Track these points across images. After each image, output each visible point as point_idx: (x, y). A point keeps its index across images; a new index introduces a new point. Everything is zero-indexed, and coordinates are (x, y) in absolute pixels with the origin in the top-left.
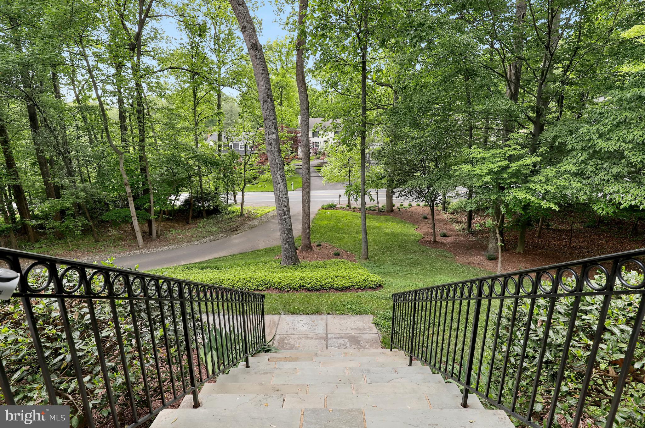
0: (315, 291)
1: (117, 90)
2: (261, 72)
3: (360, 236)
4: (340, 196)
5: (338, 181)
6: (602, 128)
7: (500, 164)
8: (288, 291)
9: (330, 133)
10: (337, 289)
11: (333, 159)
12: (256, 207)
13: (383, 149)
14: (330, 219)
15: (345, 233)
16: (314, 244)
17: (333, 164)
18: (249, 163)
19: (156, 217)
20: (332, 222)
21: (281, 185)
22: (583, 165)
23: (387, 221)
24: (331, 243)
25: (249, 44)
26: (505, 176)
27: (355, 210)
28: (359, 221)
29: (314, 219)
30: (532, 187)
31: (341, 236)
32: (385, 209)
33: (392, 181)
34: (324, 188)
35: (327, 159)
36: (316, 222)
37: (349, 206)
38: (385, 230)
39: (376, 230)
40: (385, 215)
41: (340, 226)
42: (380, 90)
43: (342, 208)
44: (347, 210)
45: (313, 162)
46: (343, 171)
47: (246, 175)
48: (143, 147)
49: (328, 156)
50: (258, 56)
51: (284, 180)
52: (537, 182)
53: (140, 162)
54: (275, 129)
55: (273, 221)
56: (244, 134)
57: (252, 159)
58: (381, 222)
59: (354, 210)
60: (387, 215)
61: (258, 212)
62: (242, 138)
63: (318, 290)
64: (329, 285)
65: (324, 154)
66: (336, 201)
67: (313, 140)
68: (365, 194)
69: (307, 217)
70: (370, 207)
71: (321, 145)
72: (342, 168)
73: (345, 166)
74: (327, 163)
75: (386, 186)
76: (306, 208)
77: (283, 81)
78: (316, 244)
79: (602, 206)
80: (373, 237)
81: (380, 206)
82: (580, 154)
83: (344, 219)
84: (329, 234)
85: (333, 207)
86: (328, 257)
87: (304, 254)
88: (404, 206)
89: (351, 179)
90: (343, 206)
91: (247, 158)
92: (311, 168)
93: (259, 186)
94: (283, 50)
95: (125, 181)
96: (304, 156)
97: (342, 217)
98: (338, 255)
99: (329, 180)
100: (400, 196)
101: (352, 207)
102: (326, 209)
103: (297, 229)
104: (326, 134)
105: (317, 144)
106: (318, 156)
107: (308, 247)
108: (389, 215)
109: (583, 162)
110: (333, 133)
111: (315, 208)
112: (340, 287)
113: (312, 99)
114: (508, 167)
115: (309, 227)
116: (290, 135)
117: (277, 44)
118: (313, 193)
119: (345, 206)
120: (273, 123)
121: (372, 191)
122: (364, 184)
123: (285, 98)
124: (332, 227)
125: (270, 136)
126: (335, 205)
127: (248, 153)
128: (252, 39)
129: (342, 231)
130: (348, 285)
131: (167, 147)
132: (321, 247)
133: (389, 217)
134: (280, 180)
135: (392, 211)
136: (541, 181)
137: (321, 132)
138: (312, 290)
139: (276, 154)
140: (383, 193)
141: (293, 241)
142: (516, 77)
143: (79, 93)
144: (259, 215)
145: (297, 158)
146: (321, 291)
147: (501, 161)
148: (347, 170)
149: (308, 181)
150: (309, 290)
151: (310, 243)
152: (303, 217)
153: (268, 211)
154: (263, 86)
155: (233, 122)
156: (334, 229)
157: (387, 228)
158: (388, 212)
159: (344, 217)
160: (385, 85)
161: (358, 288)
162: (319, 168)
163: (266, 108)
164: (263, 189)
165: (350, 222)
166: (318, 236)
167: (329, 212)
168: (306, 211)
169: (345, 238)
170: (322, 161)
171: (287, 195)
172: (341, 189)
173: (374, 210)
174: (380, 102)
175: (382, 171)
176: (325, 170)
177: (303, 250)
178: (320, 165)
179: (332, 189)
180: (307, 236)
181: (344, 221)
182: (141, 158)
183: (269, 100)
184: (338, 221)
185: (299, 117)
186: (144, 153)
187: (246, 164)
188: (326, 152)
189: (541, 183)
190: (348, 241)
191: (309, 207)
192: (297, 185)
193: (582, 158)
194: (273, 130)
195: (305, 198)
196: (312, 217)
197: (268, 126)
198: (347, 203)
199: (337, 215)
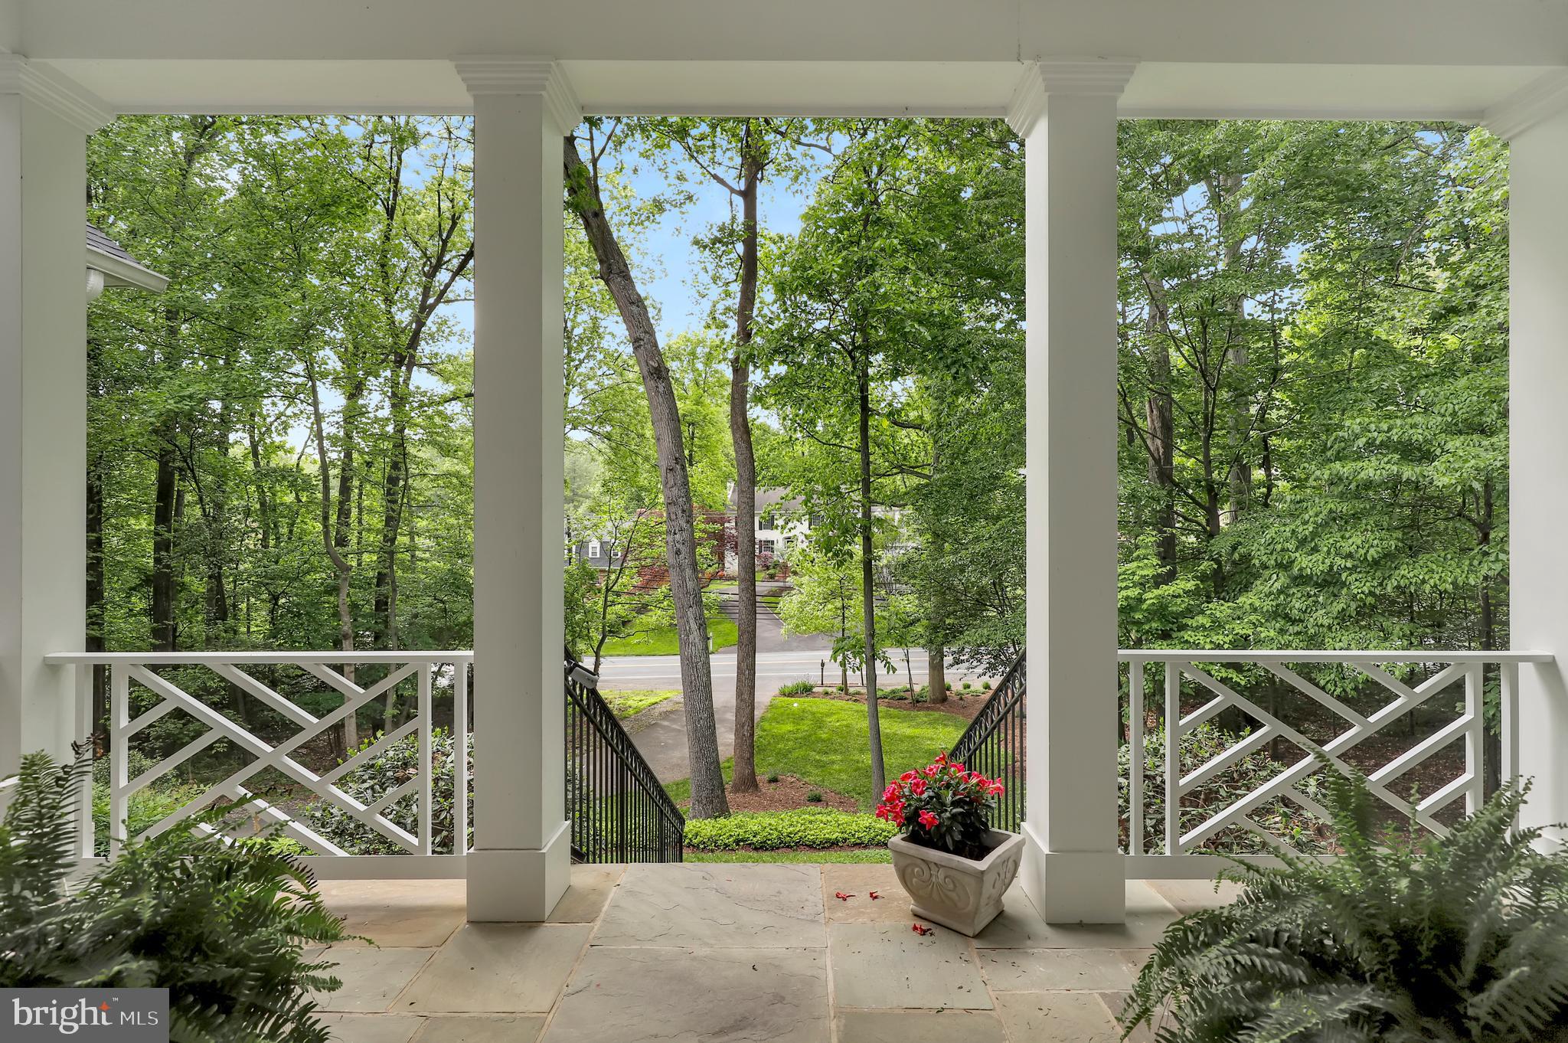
0: (767, 849)
1: (342, 434)
2: (665, 417)
3: (868, 759)
4: (823, 665)
5: (816, 629)
6: (1300, 529)
7: (1124, 593)
8: (712, 851)
9: (798, 524)
10: (812, 846)
11: (805, 579)
12: (624, 693)
13: (910, 560)
14: (798, 718)
15: (835, 751)
16: (762, 774)
17: (805, 590)
18: (615, 588)
19: (396, 712)
20: (805, 726)
21: (695, 637)
22: (1282, 597)
23: (933, 723)
24: (802, 774)
25: (645, 369)
26: (1138, 616)
27: (858, 697)
28: (865, 724)
29: (763, 719)
30: (1189, 638)
31: (824, 758)
32: (928, 695)
33: (935, 629)
34: (784, 647)
35: (791, 580)
36: (766, 725)
37: (844, 688)
38: (928, 745)
39: (904, 746)
40: (928, 709)
41: (824, 736)
42: (905, 436)
43: (827, 693)
44: (840, 698)
45: (762, 587)
46: (830, 606)
47: (608, 617)
48: (392, 553)
49: (795, 573)
50: (661, 389)
51: (703, 625)
52: (1197, 628)
53: (378, 585)
54: (688, 522)
55: (666, 723)
56: (609, 525)
57: (624, 580)
58: (918, 726)
59: (856, 698)
60: (932, 709)
61: (630, 703)
62: (605, 533)
63: (773, 848)
64: (796, 838)
65: (785, 569)
66: (813, 676)
67: (761, 535)
68: (873, 658)
69: (748, 711)
70: (893, 692)
71: (780, 545)
72: (826, 600)
73: (833, 595)
74: (791, 588)
75: (922, 641)
76: (746, 690)
77: (698, 411)
78: (767, 777)
79: (1333, 676)
80: (900, 761)
81: (917, 689)
82: (1275, 577)
83: (835, 717)
84: (796, 754)
85: (807, 690)
86: (795, 805)
87: (739, 797)
88: (972, 688)
89: (848, 625)
90: (830, 690)
91: (613, 577)
92: (758, 599)
93: (634, 640)
94: (699, 350)
95: (345, 628)
96: (743, 574)
97: (827, 716)
98: (816, 800)
99: (797, 626)
100: (957, 662)
101: (851, 690)
102: (790, 695)
103: (726, 739)
104: (790, 525)
105: (769, 544)
106: (771, 571)
107: (749, 783)
108: (939, 709)
109: (1280, 592)
110: (806, 524)
111: (765, 694)
112: (818, 842)
113: (760, 452)
114: (1140, 600)
115: (752, 735)
116: (710, 527)
117: (688, 341)
118: (761, 659)
119: (834, 690)
120: (683, 511)
121: (895, 654)
122: (872, 635)
123: (700, 447)
124: (804, 738)
125: (677, 537)
126: (812, 687)
127: (616, 567)
128: (652, 360)
129: (828, 747)
130: (834, 836)
131: (440, 555)
132: (779, 784)
133: (936, 714)
134: (694, 626)
135: (944, 700)
136: (1203, 626)
137: (780, 522)
138: (761, 848)
139: (688, 572)
140: (921, 657)
141: (718, 763)
142: (1163, 424)
143: (261, 440)
144: (631, 711)
145: (721, 578)
146: (780, 851)
147: (1127, 588)
148: (838, 603)
149: (750, 629)
150: (756, 849)
151: (753, 774)
152: (738, 710)
153: (653, 700)
154: (667, 441)
155: (575, 494)
156: (807, 741)
157: (932, 739)
158: (934, 701)
159: (833, 714)
160: (914, 427)
161: (855, 845)
162: (773, 599)
163: (672, 483)
164: (643, 649)
165: (847, 726)
166: (771, 760)
167: (796, 704)
168: (746, 696)
169: (833, 762)
170: (781, 584)
171: (708, 658)
172: (824, 648)
173: (901, 699)
174: (905, 459)
175: (910, 608)
176: (788, 604)
177: (736, 789)
178: (777, 594)
179: (803, 650)
180: (747, 755)
181: (832, 722)
182: (381, 579)
183: (678, 467)
184: (819, 723)
185: (731, 485)
186: (391, 567)
187: (608, 590)
188: (790, 564)
189: (1204, 631)
190: (840, 771)
191: (753, 687)
192: (720, 641)
193: (1277, 585)
194: (684, 525)
195: (744, 666)
196: (758, 713)
197: (674, 517)
198: (839, 681)
199: (815, 709)
